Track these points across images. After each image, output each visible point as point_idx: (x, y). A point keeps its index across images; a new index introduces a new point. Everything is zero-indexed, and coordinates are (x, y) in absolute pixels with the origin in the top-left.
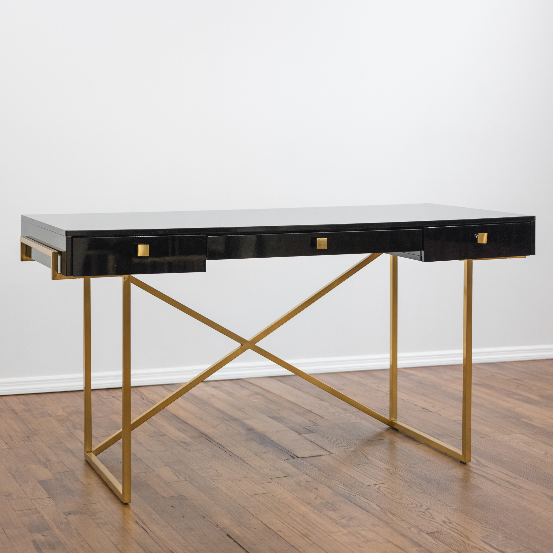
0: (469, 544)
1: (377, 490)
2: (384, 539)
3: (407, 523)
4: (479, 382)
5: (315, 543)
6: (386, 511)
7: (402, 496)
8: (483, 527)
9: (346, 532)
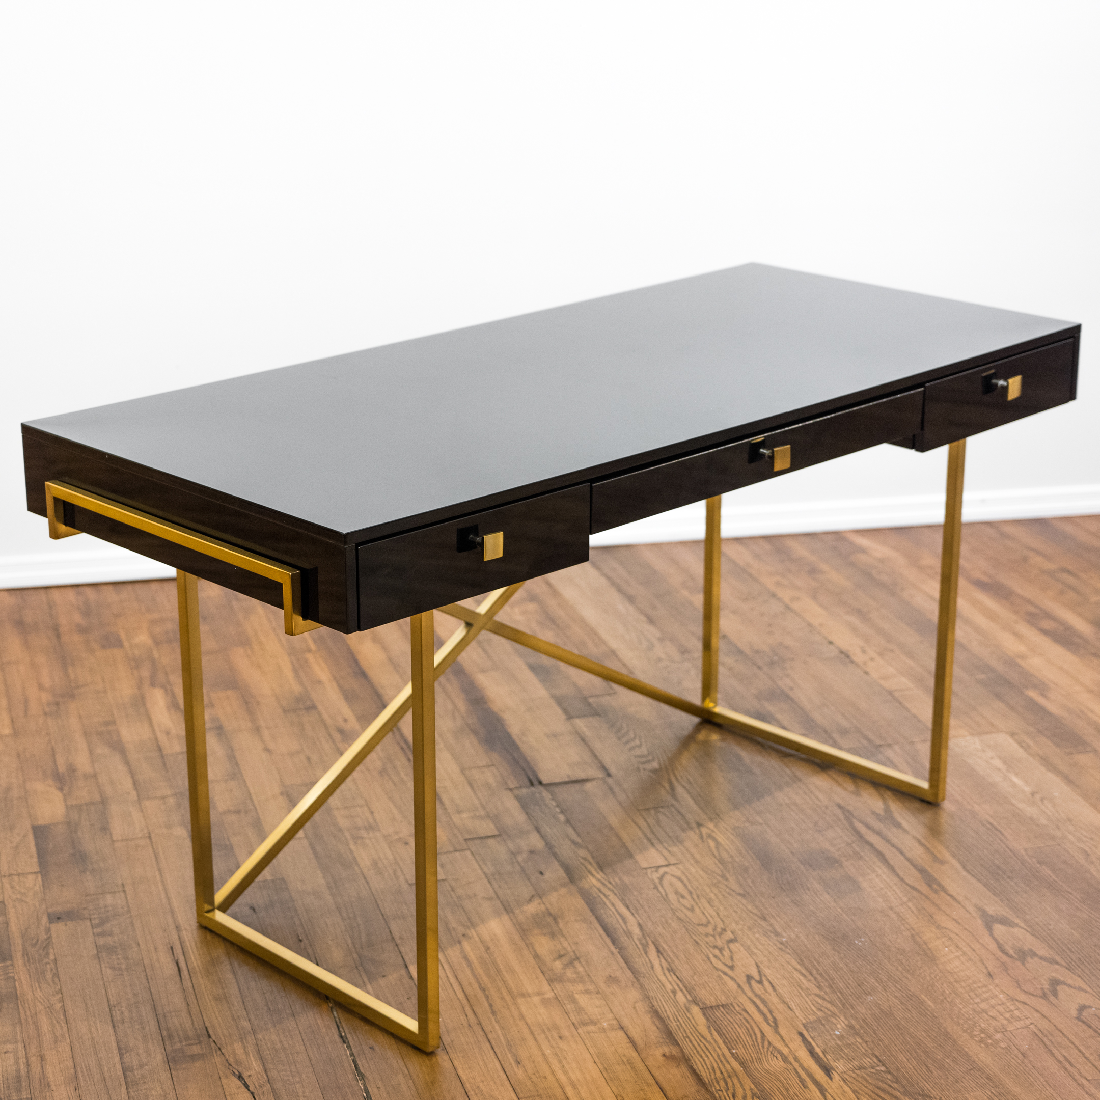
0: (770, 1043)
1: (657, 881)
2: (616, 1019)
3: (678, 978)
4: (989, 576)
5: (480, 1024)
6: (650, 943)
7: (698, 901)
8: (819, 996)
9: (550, 995)
